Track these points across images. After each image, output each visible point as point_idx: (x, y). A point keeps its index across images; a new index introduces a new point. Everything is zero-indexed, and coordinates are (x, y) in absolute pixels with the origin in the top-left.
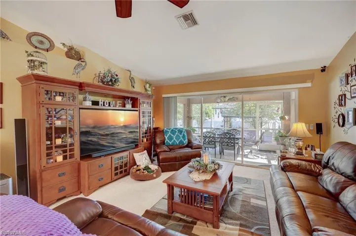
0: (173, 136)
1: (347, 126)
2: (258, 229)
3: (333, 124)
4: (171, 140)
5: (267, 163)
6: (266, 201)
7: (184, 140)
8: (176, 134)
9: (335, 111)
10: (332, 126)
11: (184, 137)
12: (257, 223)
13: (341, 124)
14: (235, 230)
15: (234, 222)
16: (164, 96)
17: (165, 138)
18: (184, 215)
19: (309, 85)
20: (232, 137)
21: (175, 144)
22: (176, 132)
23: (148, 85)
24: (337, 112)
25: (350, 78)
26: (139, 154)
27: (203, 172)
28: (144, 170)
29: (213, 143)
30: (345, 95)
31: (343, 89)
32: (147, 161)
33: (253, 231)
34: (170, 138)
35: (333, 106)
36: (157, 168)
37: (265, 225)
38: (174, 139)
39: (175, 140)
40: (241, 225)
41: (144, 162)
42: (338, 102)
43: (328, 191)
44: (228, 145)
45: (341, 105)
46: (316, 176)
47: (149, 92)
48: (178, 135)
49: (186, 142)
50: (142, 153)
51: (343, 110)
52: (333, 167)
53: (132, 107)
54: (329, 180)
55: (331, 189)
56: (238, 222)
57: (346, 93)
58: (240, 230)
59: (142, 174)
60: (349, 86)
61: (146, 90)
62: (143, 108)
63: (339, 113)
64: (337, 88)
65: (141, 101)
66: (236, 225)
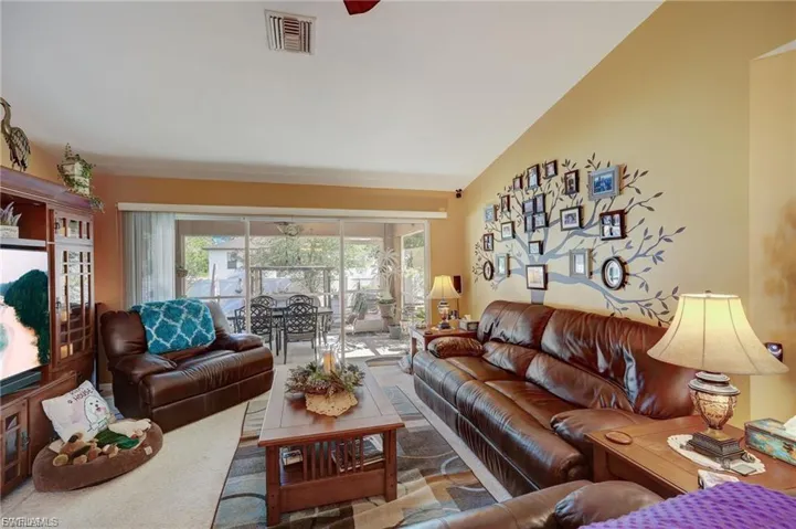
0: (171, 322)
1: (496, 278)
2: (448, 467)
3: (473, 277)
4: (170, 337)
5: (372, 354)
6: (424, 417)
7: (208, 331)
8: (183, 316)
9: (476, 258)
10: (473, 279)
11: (205, 323)
12: (440, 458)
13: (488, 276)
14: (421, 484)
15: (410, 472)
16: (123, 206)
17: (145, 331)
18: (313, 509)
19: (442, 215)
20: (311, 311)
21: (183, 344)
22: (181, 312)
23: (78, 168)
24: (480, 259)
25: (499, 213)
26: (69, 396)
27: (336, 392)
28: (101, 445)
29: (266, 330)
30: (492, 235)
31: (489, 227)
32: (102, 416)
33: (444, 473)
34: (165, 331)
35: (473, 249)
36: (149, 426)
37: (451, 456)
38: (179, 331)
39: (182, 336)
40: (423, 473)
41: (92, 417)
42: (481, 244)
43: (508, 371)
44: (301, 331)
45: (486, 249)
46: (477, 356)
47: (81, 190)
48: (188, 321)
49: (211, 336)
50: (77, 392)
51: (491, 256)
52: (502, 338)
53: (21, 236)
54: (497, 356)
55: (509, 366)
56: (416, 470)
57: (493, 231)
58: (428, 481)
59: (99, 460)
60: (498, 223)
61: (70, 181)
62: (65, 240)
63: (483, 261)
64: (478, 225)
65: (58, 216)
66: (415, 476)
